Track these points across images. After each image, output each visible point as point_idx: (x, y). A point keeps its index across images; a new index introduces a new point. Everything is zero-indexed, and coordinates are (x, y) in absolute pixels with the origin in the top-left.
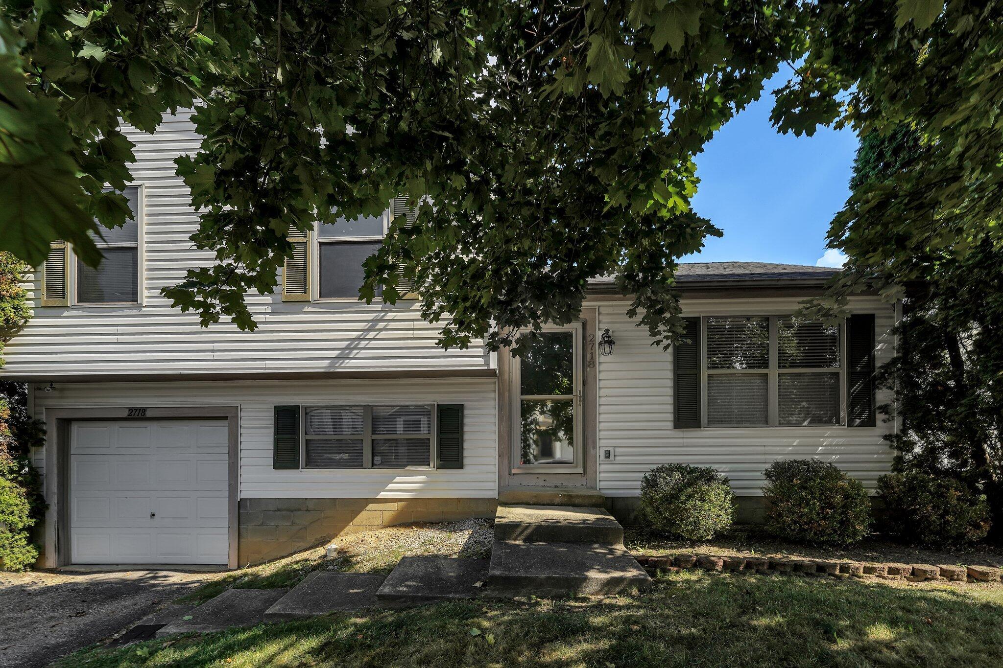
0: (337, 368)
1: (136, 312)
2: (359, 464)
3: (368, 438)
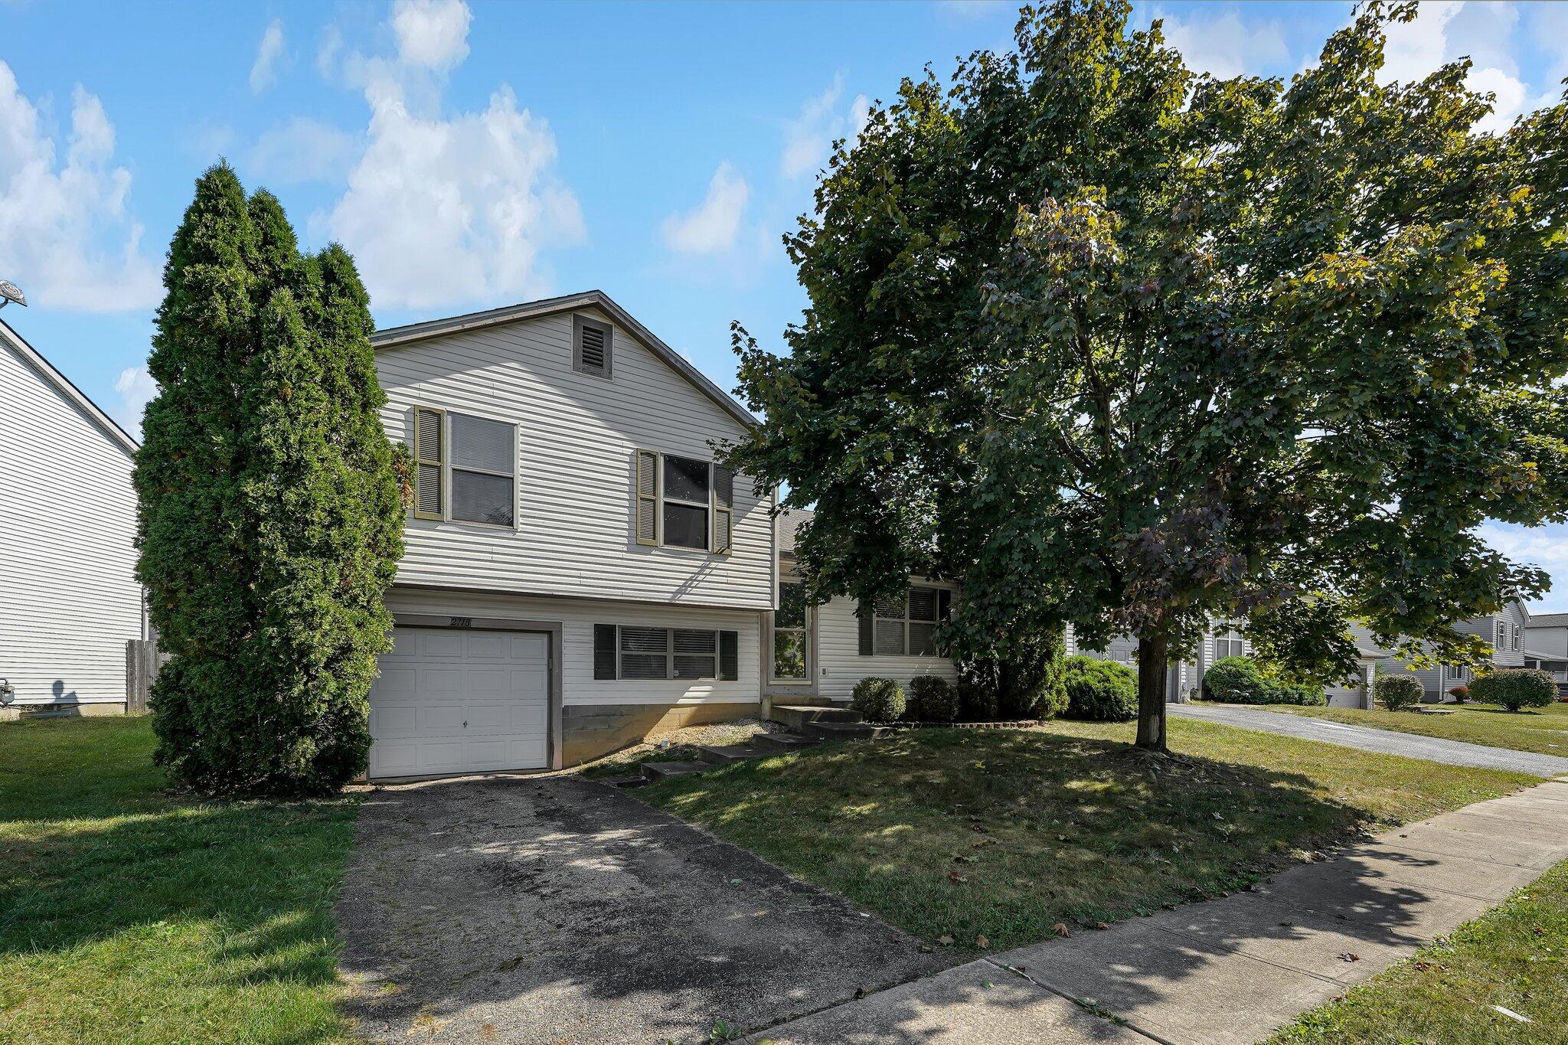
0: (676, 599)
2: (665, 677)
3: (670, 655)
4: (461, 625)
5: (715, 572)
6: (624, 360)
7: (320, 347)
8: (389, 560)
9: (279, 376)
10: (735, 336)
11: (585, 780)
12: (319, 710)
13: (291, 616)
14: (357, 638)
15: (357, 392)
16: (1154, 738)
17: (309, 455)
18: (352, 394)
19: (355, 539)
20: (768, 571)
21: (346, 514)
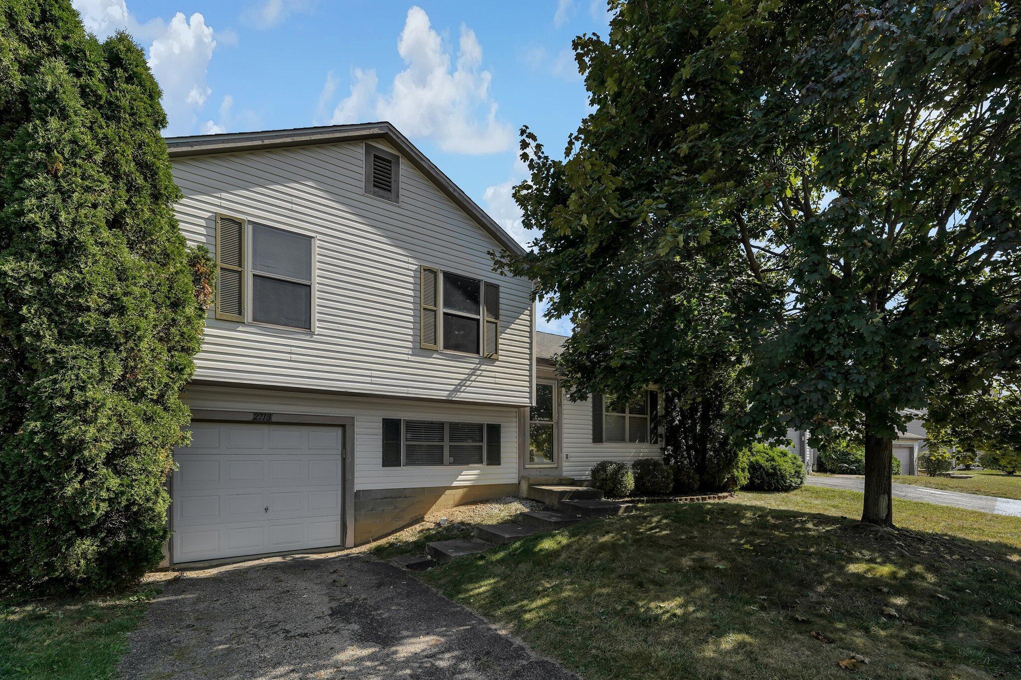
0: (454, 397)
1: (308, 338)
2: (441, 462)
3: (447, 444)
4: (262, 420)
5: (485, 373)
6: (410, 188)
7: (101, 127)
8: (183, 354)
9: (48, 149)
10: (523, 141)
11: (374, 559)
12: (97, 509)
13: (60, 409)
14: (143, 432)
15: (145, 179)
16: (883, 515)
17: (83, 235)
18: (140, 181)
19: (138, 329)
20: (527, 373)
21: (127, 301)
